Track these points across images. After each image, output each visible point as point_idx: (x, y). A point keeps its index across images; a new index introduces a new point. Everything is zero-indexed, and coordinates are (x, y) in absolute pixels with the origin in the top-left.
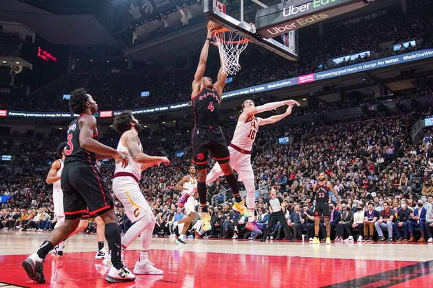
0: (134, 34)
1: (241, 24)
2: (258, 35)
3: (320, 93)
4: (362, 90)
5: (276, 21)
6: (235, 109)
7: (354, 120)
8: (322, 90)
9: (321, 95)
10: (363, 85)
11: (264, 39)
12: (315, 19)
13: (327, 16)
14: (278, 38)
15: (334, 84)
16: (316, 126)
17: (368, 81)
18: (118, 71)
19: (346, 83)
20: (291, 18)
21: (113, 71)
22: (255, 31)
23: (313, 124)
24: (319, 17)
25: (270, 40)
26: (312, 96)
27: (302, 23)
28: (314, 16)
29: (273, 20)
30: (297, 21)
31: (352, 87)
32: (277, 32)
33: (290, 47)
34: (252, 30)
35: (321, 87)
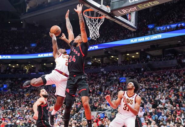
0: (27, 5)
1: (101, 7)
2: (112, 14)
3: (148, 50)
4: (177, 49)
5: (124, 5)
6: (91, 58)
7: (171, 68)
8: (150, 47)
9: (148, 51)
10: (178, 45)
11: (115, 17)
12: (150, 4)
13: (158, 3)
14: (125, 17)
15: (158, 44)
16: (144, 71)
17: (182, 42)
18: (16, 29)
19: (167, 44)
20: (134, 3)
21: (13, 29)
22: (110, 12)
23: (142, 69)
24: (153, 3)
25: (120, 18)
26: (143, 51)
27: (141, 7)
28: (150, 3)
29: (122, 4)
30: (138, 6)
31: (170, 46)
32: (124, 12)
33: (132, 22)
34: (108, 10)
35: (149, 45)
